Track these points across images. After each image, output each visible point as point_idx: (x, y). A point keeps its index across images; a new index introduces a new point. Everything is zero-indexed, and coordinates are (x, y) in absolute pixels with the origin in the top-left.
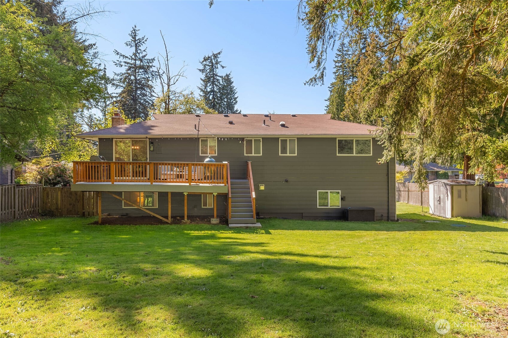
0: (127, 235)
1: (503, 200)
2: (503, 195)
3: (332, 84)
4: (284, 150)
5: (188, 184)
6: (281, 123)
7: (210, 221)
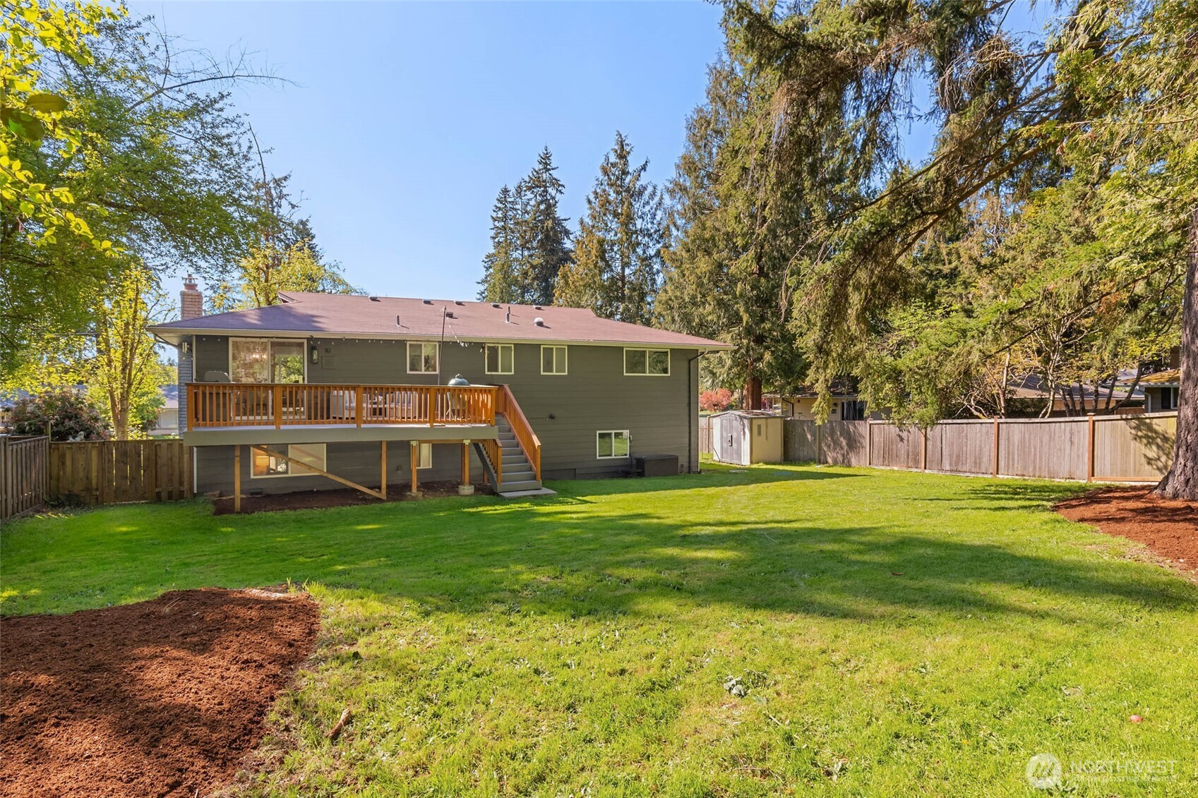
0: (374, 523)
1: (809, 437)
2: (810, 430)
3: (488, 257)
4: (548, 367)
5: (428, 426)
6: (537, 320)
7: (457, 492)
